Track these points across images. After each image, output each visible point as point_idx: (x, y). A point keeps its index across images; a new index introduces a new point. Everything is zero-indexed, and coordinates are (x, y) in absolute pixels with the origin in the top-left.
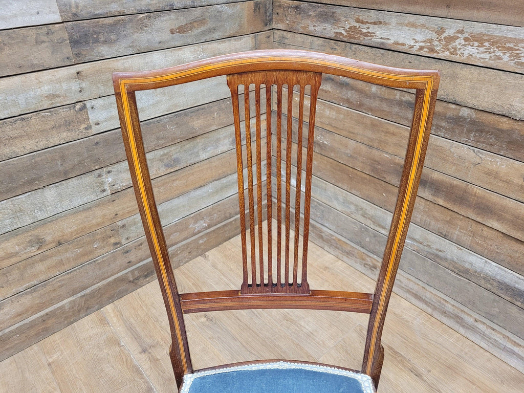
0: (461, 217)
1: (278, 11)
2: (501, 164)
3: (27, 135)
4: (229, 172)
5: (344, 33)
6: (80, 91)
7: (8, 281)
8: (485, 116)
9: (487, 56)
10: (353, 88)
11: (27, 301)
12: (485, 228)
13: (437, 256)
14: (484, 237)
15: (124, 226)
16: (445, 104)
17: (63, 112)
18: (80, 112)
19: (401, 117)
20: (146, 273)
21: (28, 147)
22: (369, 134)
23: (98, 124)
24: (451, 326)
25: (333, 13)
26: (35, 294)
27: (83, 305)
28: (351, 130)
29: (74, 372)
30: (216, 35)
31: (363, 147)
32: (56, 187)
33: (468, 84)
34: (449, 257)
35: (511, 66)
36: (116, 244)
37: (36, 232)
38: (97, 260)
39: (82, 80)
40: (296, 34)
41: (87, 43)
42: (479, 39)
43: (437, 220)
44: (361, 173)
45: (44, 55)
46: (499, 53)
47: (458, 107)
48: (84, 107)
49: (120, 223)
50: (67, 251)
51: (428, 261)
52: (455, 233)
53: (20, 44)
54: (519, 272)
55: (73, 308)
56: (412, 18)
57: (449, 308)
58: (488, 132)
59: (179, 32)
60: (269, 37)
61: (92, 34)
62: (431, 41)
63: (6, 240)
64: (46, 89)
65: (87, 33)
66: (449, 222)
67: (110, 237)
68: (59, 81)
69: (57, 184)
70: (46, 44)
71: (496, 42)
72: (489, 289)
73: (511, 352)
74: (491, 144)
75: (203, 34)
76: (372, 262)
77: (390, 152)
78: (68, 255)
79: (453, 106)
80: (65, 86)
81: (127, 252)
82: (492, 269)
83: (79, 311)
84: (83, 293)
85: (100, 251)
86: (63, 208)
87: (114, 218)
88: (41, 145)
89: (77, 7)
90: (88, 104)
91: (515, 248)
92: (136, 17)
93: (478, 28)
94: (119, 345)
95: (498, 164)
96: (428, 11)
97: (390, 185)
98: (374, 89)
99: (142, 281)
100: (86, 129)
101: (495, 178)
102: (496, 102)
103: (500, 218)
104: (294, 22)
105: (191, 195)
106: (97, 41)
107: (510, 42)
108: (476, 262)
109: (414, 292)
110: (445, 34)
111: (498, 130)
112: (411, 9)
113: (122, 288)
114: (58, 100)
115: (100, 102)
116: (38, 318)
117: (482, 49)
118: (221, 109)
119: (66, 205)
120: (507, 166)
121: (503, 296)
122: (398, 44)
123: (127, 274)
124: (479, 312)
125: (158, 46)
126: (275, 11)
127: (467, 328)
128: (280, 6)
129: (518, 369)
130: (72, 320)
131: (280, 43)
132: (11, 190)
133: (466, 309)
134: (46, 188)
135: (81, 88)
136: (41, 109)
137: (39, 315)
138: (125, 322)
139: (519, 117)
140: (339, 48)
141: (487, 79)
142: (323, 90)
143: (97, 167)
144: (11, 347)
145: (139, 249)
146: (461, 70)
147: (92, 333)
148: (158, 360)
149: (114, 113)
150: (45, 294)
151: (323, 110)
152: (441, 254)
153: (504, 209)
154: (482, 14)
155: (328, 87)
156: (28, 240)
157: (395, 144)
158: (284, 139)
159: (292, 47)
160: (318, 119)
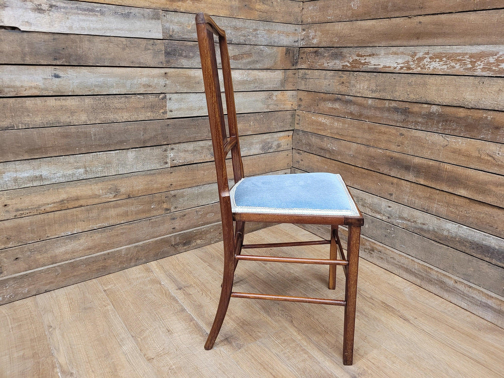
0: (438, 191)
1: (302, 56)
2: (462, 143)
3: (126, 109)
5: (349, 65)
6: (165, 86)
7: (89, 217)
8: (448, 109)
9: (445, 67)
10: (355, 103)
11: (97, 237)
12: (456, 198)
13: (422, 229)
14: (456, 205)
15: (175, 196)
16: (420, 105)
17: (151, 98)
18: (161, 100)
19: (390, 120)
20: (185, 241)
21: (125, 117)
22: (367, 136)
23: (171, 111)
24: (437, 293)
25: (341, 52)
26: (104, 235)
27: (135, 255)
28: (354, 135)
29: (124, 296)
30: (258, 66)
31: (362, 147)
32: (136, 151)
33: (435, 88)
34: (431, 228)
35: (462, 71)
36: (167, 209)
37: (116, 182)
38: (151, 219)
39: (168, 79)
40: (314, 71)
41: (175, 55)
42: (438, 57)
43: (420, 198)
44: (361, 169)
45: (147, 58)
46: (453, 64)
47: (429, 106)
48: (165, 97)
49: (173, 193)
50: (132, 205)
51: (415, 235)
52: (434, 207)
53: (136, 48)
54: (484, 231)
55: (127, 255)
56: (394, 49)
57: (434, 275)
58: (451, 121)
59: (233, 59)
60: (295, 74)
61: (179, 50)
62: (408, 62)
63: (95, 183)
64: (144, 80)
65: (176, 49)
66: (429, 198)
67: (164, 202)
68: (153, 77)
69: (137, 149)
70: (151, 51)
71: (451, 57)
72: (463, 251)
73: (486, 306)
74: (454, 130)
75: (249, 63)
76: (370, 245)
77: (383, 148)
78: (133, 208)
79: (426, 106)
80: (156, 80)
81: (174, 219)
82: (464, 232)
83: (131, 259)
84: (137, 244)
85: (155, 213)
86: (137, 169)
87: (169, 187)
88: (133, 118)
89: (173, 31)
90: (168, 96)
91: (479, 210)
93: (438, 49)
95: (460, 143)
96: (405, 43)
97: (384, 175)
98: (370, 101)
99: (180, 248)
100: (163, 113)
101: (459, 154)
102: (454, 98)
103: (466, 187)
104: (313, 62)
106: (181, 55)
107: (459, 56)
108: (451, 228)
109: (405, 266)
110: (417, 57)
111: (458, 118)
112: (394, 43)
113: (166, 249)
114: (150, 89)
115: (175, 96)
116: (101, 255)
117: (441, 63)
118: (256, 120)
119: (139, 167)
120: (466, 144)
121: (475, 255)
122: (386, 67)
123: (170, 237)
124: (458, 275)
125: (218, 66)
126: (300, 57)
127: (450, 291)
128: (304, 53)
129: (494, 322)
130: (124, 266)
131: (302, 78)
132: (108, 145)
133: (447, 274)
134: (130, 150)
135: (165, 84)
136: (138, 93)
137: (102, 253)
138: (165, 272)
139: (470, 106)
140: (345, 76)
141: (446, 82)
142: (333, 108)
143: (165, 143)
144: (77, 276)
145: (183, 219)
146: (429, 79)
147: (139, 276)
148: (190, 294)
149: (183, 106)
150: (110, 237)
151: (333, 123)
152: (425, 227)
153: (467, 178)
154: (440, 40)
155: (337, 105)
156: (109, 187)
157: (386, 141)
158: (302, 152)
159: (311, 80)
160: (329, 131)
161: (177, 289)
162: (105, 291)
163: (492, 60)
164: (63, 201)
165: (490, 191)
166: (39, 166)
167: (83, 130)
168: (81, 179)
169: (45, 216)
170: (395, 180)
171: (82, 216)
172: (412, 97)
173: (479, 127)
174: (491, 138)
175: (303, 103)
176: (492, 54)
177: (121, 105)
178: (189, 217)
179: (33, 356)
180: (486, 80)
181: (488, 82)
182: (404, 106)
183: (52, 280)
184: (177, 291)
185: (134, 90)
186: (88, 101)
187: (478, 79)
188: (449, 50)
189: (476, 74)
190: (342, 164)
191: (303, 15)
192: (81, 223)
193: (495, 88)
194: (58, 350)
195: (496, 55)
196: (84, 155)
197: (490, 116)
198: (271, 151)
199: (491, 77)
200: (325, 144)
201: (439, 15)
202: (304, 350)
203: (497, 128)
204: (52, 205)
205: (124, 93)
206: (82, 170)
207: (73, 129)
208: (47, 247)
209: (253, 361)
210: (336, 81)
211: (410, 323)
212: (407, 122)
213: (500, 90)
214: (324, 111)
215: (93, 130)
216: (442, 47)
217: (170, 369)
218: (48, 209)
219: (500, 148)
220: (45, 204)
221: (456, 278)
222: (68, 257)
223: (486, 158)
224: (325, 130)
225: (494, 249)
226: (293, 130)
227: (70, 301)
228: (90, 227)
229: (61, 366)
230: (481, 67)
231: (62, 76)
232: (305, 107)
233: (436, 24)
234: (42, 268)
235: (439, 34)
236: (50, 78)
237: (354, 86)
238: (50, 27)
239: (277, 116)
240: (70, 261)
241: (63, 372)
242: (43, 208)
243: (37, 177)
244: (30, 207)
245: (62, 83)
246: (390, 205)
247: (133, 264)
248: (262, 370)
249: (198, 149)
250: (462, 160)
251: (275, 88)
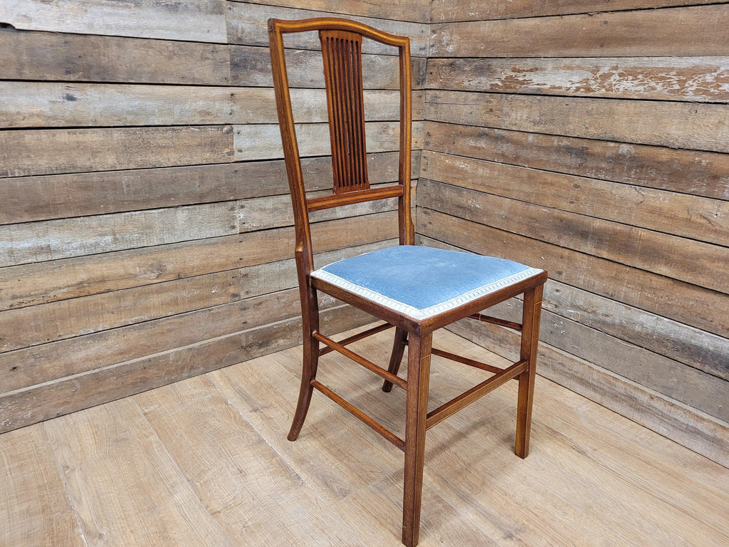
0: (628, 269)
1: (432, 71)
2: (664, 199)
3: (174, 147)
4: (366, 241)
5: (500, 84)
6: (231, 114)
7: (120, 307)
8: (645, 149)
9: (641, 88)
10: (508, 141)
11: (133, 336)
12: (654, 278)
13: (604, 323)
14: (654, 288)
15: (246, 275)
16: (604, 143)
17: (211, 131)
18: (226, 135)
19: (560, 165)
20: (260, 342)
21: (172, 160)
22: (526, 188)
23: (240, 151)
24: (624, 413)
25: (489, 65)
26: (143, 332)
27: (188, 361)
28: (506, 187)
29: (174, 421)
30: (367, 85)
31: (519, 203)
32: (188, 209)
33: (625, 119)
34: (617, 321)
35: (665, 94)
36: (235, 295)
37: (159, 256)
38: (212, 309)
39: (235, 103)
40: (450, 92)
41: (245, 67)
42: (632, 73)
43: (603, 278)
44: (516, 236)
45: (204, 71)
46: (653, 84)
47: (617, 145)
48: (231, 131)
49: (242, 271)
50: (184, 288)
51: (594, 332)
52: (622, 290)
53: (188, 57)
54: (693, 325)
55: (177, 361)
56: (567, 61)
57: (620, 388)
58: (648, 167)
60: (420, 97)
61: (251, 60)
62: (587, 80)
63: (129, 257)
64: (201, 104)
65: (247, 58)
66: (615, 278)
67: (230, 285)
68: (214, 100)
69: (190, 207)
70: (210, 61)
71: (650, 74)
72: (663, 353)
73: (695, 432)
74: (653, 180)
77: (548, 205)
78: (184, 294)
79: (612, 144)
80: (218, 105)
81: (245, 309)
82: (664, 326)
83: (183, 368)
84: (191, 346)
85: (217, 300)
86: (190, 236)
87: (238, 262)
88: (184, 161)
89: (243, 32)
90: (236, 129)
91: (687, 296)
92: (294, 52)
93: (632, 62)
94: (226, 403)
95: (661, 199)
96: (583, 53)
97: (549, 245)
98: (531, 138)
99: (255, 351)
100: (229, 154)
101: (659, 215)
102: (654, 133)
103: (668, 262)
104: (448, 80)
105: (322, 258)
106: (254, 67)
107: (662, 72)
108: (647, 321)
109: (579, 375)
110: (601, 73)
111: (658, 162)
112: (567, 53)
113: (233, 353)
114: (209, 118)
115: (246, 129)
116: (139, 362)
117: (636, 82)
119: (194, 234)
120: (669, 200)
121: (680, 359)
122: (555, 88)
123: (240, 335)
124: (655, 388)
125: (309, 84)
126: (429, 71)
127: (643, 411)
128: (434, 66)
129: (705, 455)
130: (173, 378)
131: (431, 103)
132: (146, 201)
133: (639, 386)
134: (180, 208)
135: (232, 110)
136: (192, 124)
137: (140, 359)
138: (233, 386)
139: (677, 145)
140: (495, 100)
141: (643, 111)
142: (476, 147)
143: (232, 198)
144: (104, 392)
145: (258, 309)
146: (617, 105)
147: (194, 392)
148: (271, 418)
149: (258, 143)
150: (152, 335)
151: (476, 169)
152: (608, 320)
153: (671, 250)
154: (635, 49)
155: (482, 143)
156: (150, 263)
157: (554, 195)
158: (430, 211)
159: (444, 105)
160: (470, 180)
161: (251, 412)
162: (145, 414)
163: (709, 78)
164: (81, 283)
165: (703, 268)
166: (46, 232)
167: (110, 178)
168: (108, 251)
169: (56, 305)
170: (566, 253)
171: (111, 306)
172: (593, 132)
173: (688, 177)
174: (706, 192)
175: (432, 140)
176: (710, 70)
177: (166, 141)
178: (267, 307)
179: (43, 511)
180: (701, 108)
181: (703, 110)
182: (580, 145)
183: (68, 399)
184: (250, 414)
185: (186, 119)
186: (117, 135)
187: (689, 106)
188: (647, 63)
189: (685, 98)
190: (489, 228)
191: (432, 9)
192: (108, 315)
193: (714, 120)
194: (80, 502)
195: (715, 71)
196: (111, 215)
197: (705, 160)
198: (386, 209)
199: (708, 103)
200: (465, 200)
201: (634, 12)
202: (438, 496)
203: (715, 177)
204: (65, 290)
205: (170, 124)
206: (109, 238)
207: (95, 177)
208: (60, 352)
209: (364, 513)
210: (480, 107)
211: (587, 456)
212: (585, 167)
213: (720, 122)
214: (463, 152)
215: (125, 179)
216: (637, 58)
217: (244, 527)
218: (60, 296)
219: (719, 206)
220: (55, 289)
221: (653, 393)
222: (90, 366)
223: (698, 220)
224: (464, 179)
225: (707, 351)
226: (418, 179)
227: (94, 430)
228: (123, 322)
229: (84, 524)
230: (694, 88)
231: (79, 98)
232: (435, 145)
233: (628, 25)
234: (52, 382)
235: (634, 40)
236: (61, 100)
237: (507, 115)
238: (59, 24)
239: (394, 158)
240: (94, 372)
241: (88, 533)
242: (52, 294)
243: (42, 248)
244: (32, 293)
245: (79, 108)
246: (558, 288)
247: (185, 375)
248: (377, 526)
249: (280, 206)
250: (663, 223)
251: (392, 117)
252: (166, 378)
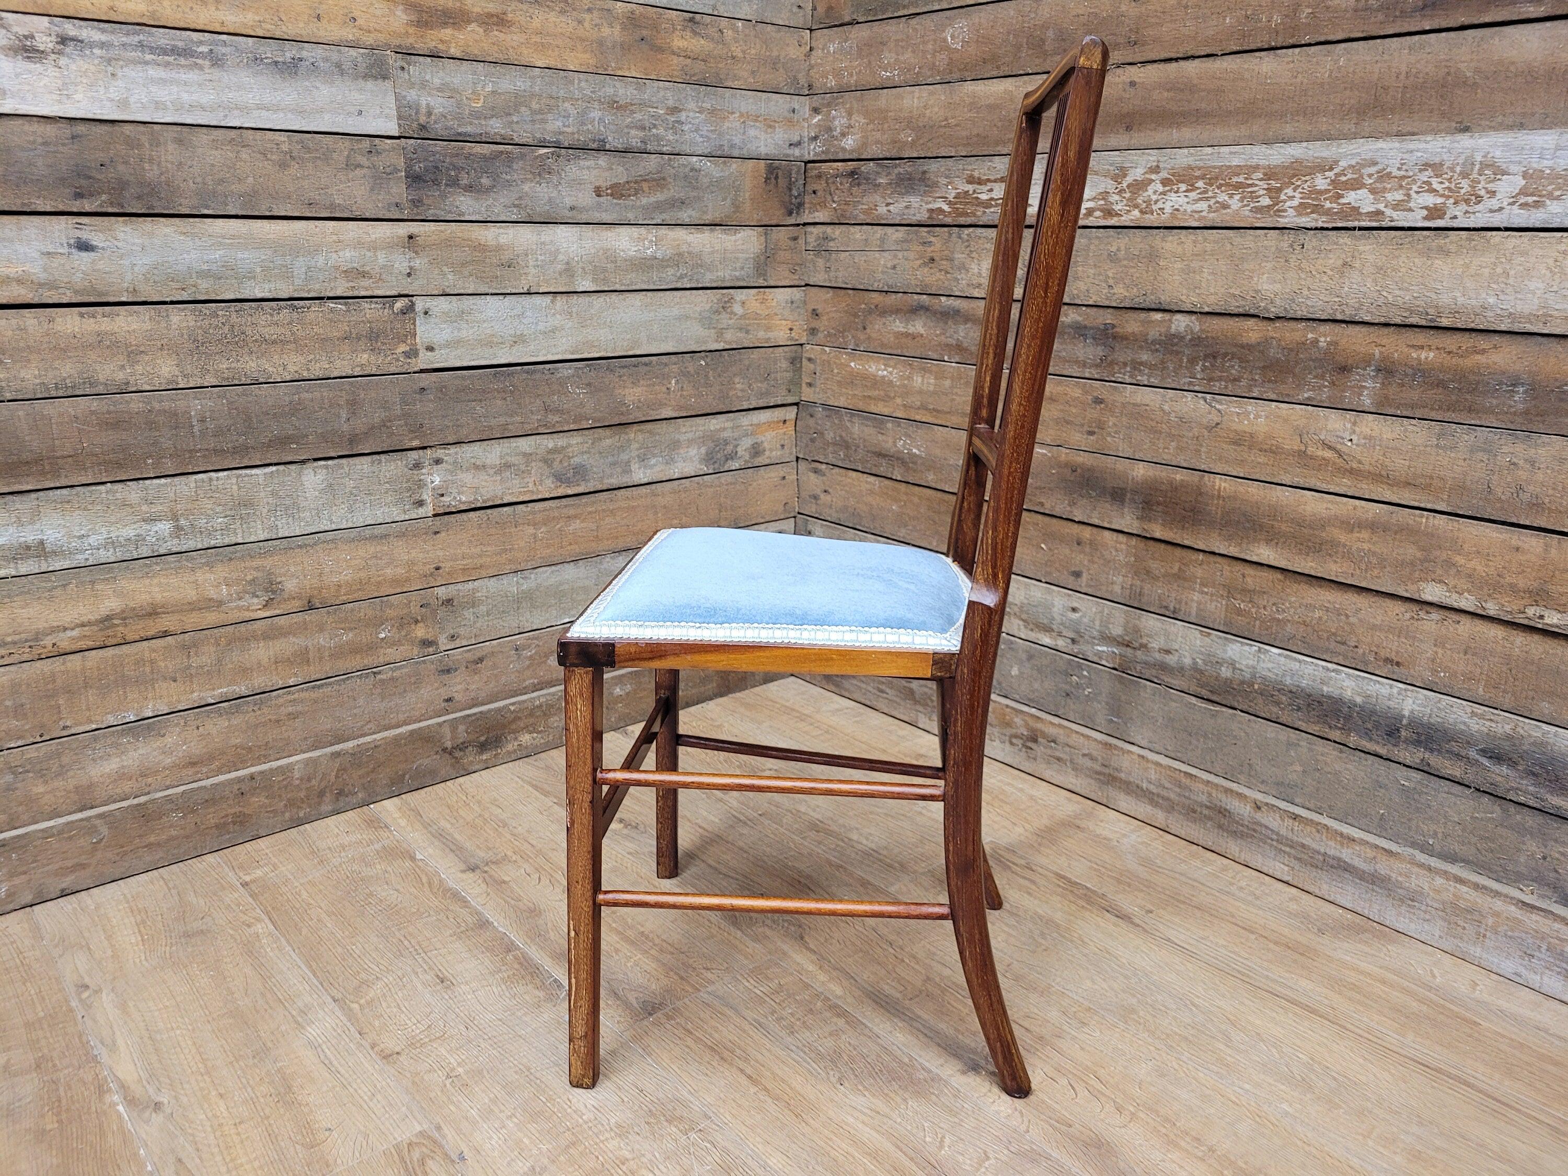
0: (1201, 556)
1: (815, 187)
2: (1257, 417)
3: (295, 342)
5: (946, 208)
6: (409, 275)
7: (189, 667)
8: (1216, 322)
9: (1203, 206)
11: (217, 728)
12: (1249, 571)
13: (1163, 667)
14: (1249, 591)
15: (449, 602)
16: (1143, 315)
17: (370, 310)
18: (400, 317)
19: (1065, 360)
20: (483, 739)
21: (291, 368)
23: (430, 349)
24: (1209, 844)
25: (924, 172)
26: (237, 720)
27: (333, 779)
29: (305, 895)
30: (685, 215)
32: (327, 467)
33: (1179, 265)
34: (1187, 661)
35: (1247, 216)
36: (426, 643)
37: (268, 563)
38: (379, 673)
39: (416, 253)
40: (852, 228)
41: (437, 183)
42: (1185, 178)
43: (1156, 578)
45: (355, 190)
46: (1223, 197)
47: (1167, 316)
48: (411, 308)
49: (442, 592)
50: (321, 629)
51: (1145, 686)
52: (1192, 600)
53: (319, 162)
54: (1324, 657)
55: (309, 780)
57: (1200, 794)
58: (1226, 354)
59: (612, 195)
60: (795, 239)
61: (448, 169)
62: (1105, 195)
63: (207, 564)
64: (348, 257)
65: (440, 165)
66: (1179, 577)
67: (417, 622)
68: (374, 247)
69: (330, 462)
70: (365, 171)
71: (1216, 178)
72: (1274, 718)
73: (1340, 867)
74: (1235, 380)
75: (659, 207)
76: (1027, 724)
77: (1049, 442)
78: (322, 640)
79: (1158, 316)
80: (382, 258)
81: (448, 671)
82: (1272, 664)
83: (321, 794)
84: (337, 748)
85: (391, 653)
86: (332, 522)
87: (431, 575)
88: (317, 370)
89: (429, 114)
90: (420, 304)
91: (1310, 601)
92: (533, 152)
93: (1183, 158)
94: (413, 858)
95: (1252, 416)
97: (1054, 521)
99: (470, 757)
100: (407, 355)
101: (1250, 448)
102: (1231, 291)
103: (1273, 537)
104: (847, 203)
105: (605, 565)
106: (454, 183)
107: (1238, 175)
108: (1240, 657)
109: (1123, 776)
110: (1129, 179)
111: (1242, 346)
113: (426, 761)
114: (366, 283)
115: (443, 304)
116: (230, 782)
117: (1193, 195)
118: (685, 374)
119: (339, 517)
120: (1267, 417)
121: (1303, 726)
123: (440, 725)
124: (1263, 788)
125: (567, 215)
126: (810, 188)
127: (1242, 836)
128: (819, 177)
129: (1359, 910)
130: (301, 814)
131: (818, 251)
132: (244, 450)
133: (1234, 786)
134: (308, 465)
135: (411, 268)
136: (331, 295)
137: (233, 775)
138: (426, 826)
139: (1274, 311)
140: (937, 240)
141: (1208, 249)
142: (907, 335)
143: (415, 443)
144: (159, 844)
145: (476, 671)
146: (1163, 240)
147: (346, 840)
148: (504, 882)
149: (466, 332)
150: (256, 726)
151: (909, 378)
152: (1171, 660)
153: (1275, 512)
154: (1187, 133)
155: (918, 326)
156: (249, 578)
157: (1057, 421)
158: (824, 467)
159: (843, 255)
160: (899, 401)
161: (463, 871)
162: (245, 885)
163: (1321, 183)
164: (108, 618)
165: (1334, 544)
166: (36, 515)
167: (166, 405)
168: (162, 551)
169: (56, 665)
170: (1087, 532)
171: (167, 665)
172: (1121, 293)
173: (1297, 370)
174: (1329, 397)
175: (822, 324)
176: (1322, 167)
177: (279, 330)
178: (495, 666)
179: (38, 1066)
180: (1310, 240)
181: (1315, 243)
182: (1100, 320)
183: (83, 859)
184: (464, 876)
185: (317, 286)
186: (178, 318)
187: (1289, 237)
188: (1210, 157)
189: (1283, 222)
190: (939, 494)
191: (811, 67)
192: (165, 685)
193: (1334, 260)
194: (113, 1047)
195: (1331, 169)
196: (169, 480)
197: (1324, 336)
198: (735, 465)
199: (1322, 229)
200: (891, 441)
201: (1182, 63)
202: (836, 1006)
203: (1344, 369)
204: (75, 633)
205: (286, 296)
206: (164, 527)
207: (135, 403)
208: (65, 760)
209: (689, 1042)
210: (912, 255)
212: (1112, 363)
213: (1345, 264)
214: (883, 345)
215: (196, 405)
216: (1192, 150)
217: (448, 1077)
218: (65, 645)
219: (1355, 424)
220: (54, 630)
221: (1259, 797)
222: (127, 789)
223: (1320, 453)
224: (887, 398)
225: (1352, 705)
226: (797, 404)
227: (139, 918)
228: (196, 698)
229: (123, 1087)
230: (1295, 203)
231: (101, 245)
232: (829, 335)
233: (1172, 87)
234: (51, 823)
235: (1183, 114)
236: (65, 250)
237: (963, 267)
238: (60, 102)
239: (747, 362)
240: (136, 801)
241: (131, 1101)
242: (48, 641)
243: (28, 548)
244: (9, 639)
245: (101, 265)
246: (1075, 605)
247: (326, 808)
248: (715, 1064)
249: (513, 460)
250: (1258, 463)
251: (738, 279)
252: (287, 815)
